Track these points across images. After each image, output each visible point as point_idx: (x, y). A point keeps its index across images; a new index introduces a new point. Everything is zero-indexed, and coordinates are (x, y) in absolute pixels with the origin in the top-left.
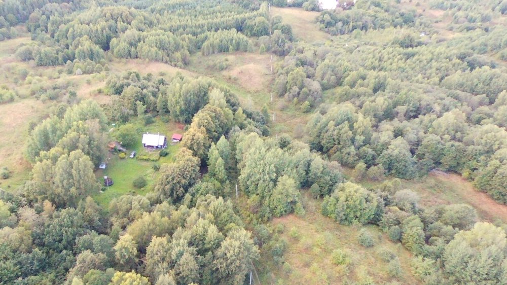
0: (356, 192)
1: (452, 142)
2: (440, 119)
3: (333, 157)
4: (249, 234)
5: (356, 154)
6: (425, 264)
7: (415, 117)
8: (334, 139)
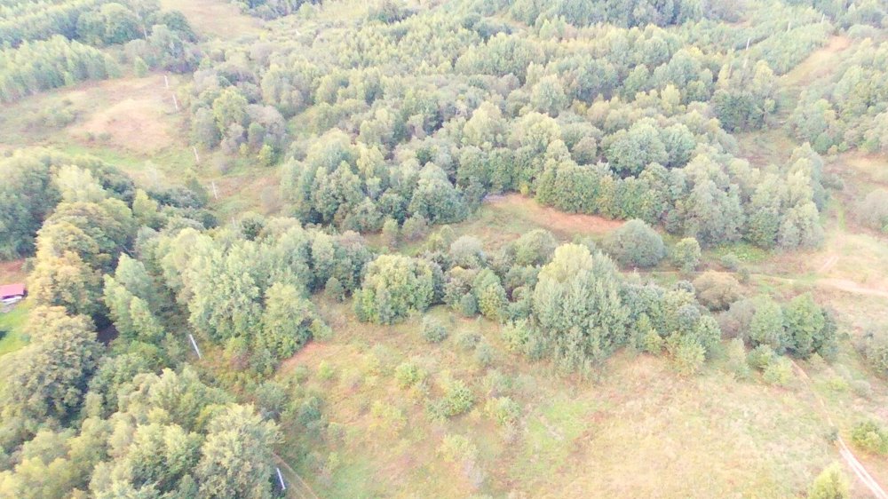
0: (396, 267)
1: (495, 151)
2: (471, 122)
3: (342, 226)
4: (250, 408)
5: (377, 208)
6: (518, 329)
7: (438, 127)
8: (334, 196)
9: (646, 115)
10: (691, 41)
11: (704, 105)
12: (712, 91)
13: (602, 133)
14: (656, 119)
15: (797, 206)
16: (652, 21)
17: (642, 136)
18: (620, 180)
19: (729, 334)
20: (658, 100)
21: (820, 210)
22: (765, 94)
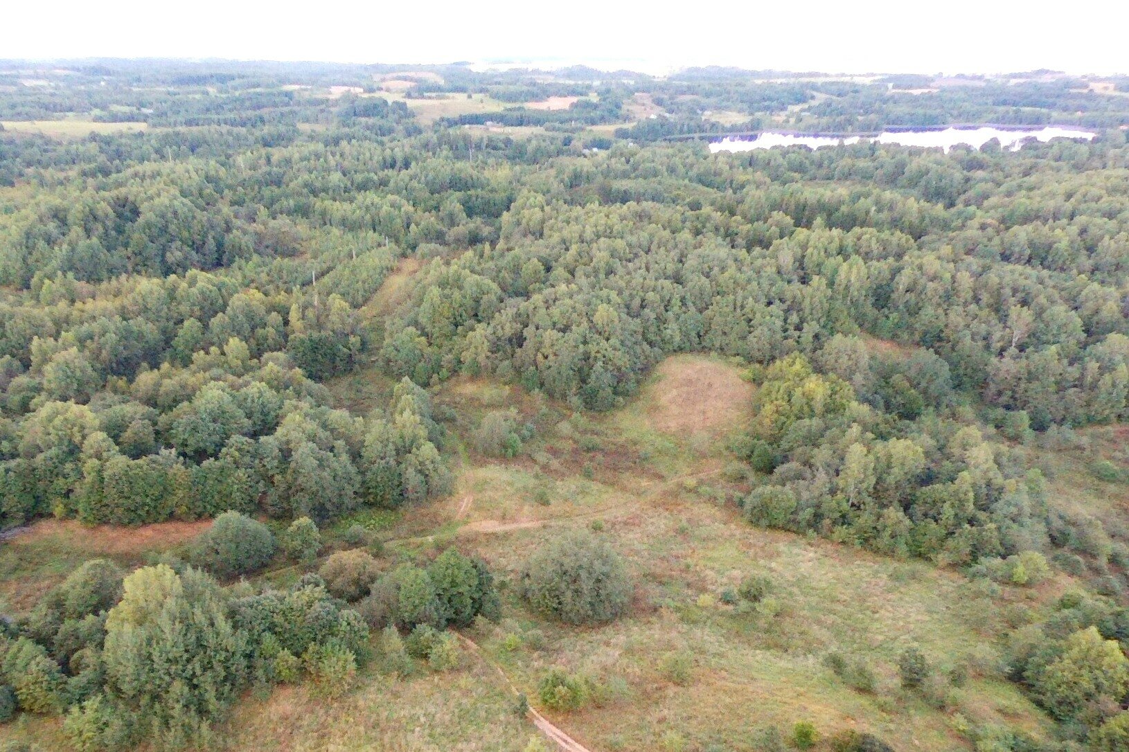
1: (3, 466)
6: (89, 714)
9: (212, 379)
10: (247, 282)
11: (281, 355)
12: (286, 336)
13: (157, 411)
14: (225, 381)
15: (414, 450)
16: (193, 265)
17: (210, 406)
18: (195, 466)
19: (378, 624)
20: (223, 358)
21: (439, 449)
22: (347, 331)
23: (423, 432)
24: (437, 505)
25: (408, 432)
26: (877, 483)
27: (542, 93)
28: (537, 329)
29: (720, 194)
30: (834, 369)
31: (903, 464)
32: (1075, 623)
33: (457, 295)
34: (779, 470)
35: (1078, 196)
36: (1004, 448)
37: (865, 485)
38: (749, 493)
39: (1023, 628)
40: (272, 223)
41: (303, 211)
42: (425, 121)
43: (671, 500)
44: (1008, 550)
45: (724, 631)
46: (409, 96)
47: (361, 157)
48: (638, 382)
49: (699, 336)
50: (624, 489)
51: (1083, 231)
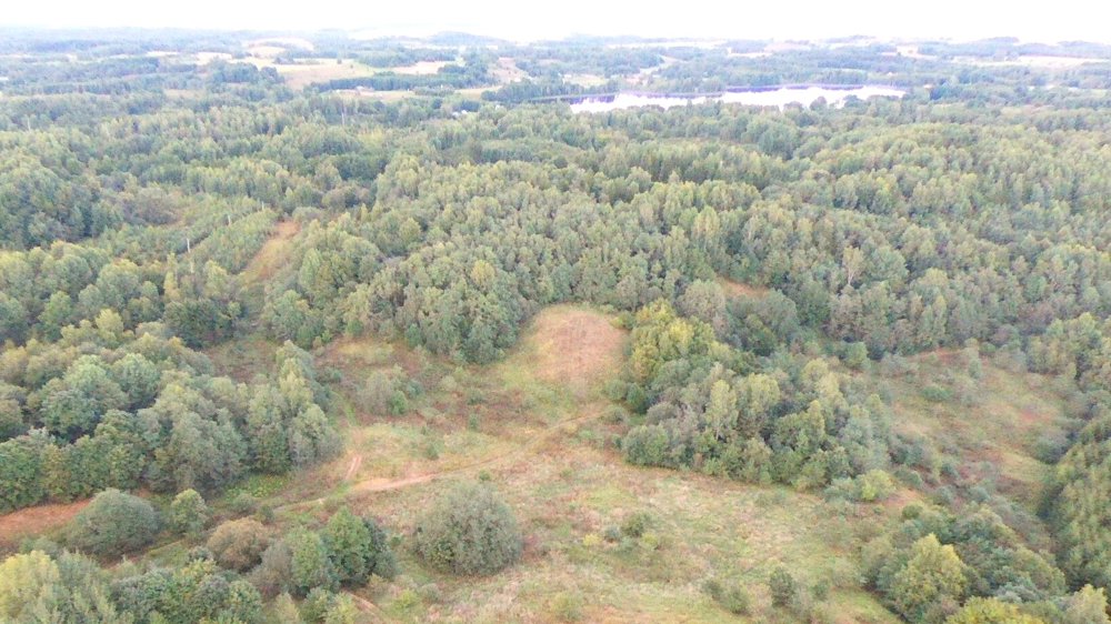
9: (84, 353)
10: (117, 251)
11: (156, 325)
12: (162, 306)
13: (24, 390)
14: (97, 354)
15: (300, 412)
16: (58, 236)
17: (84, 380)
18: (69, 445)
19: (271, 593)
20: (95, 331)
21: (325, 411)
22: (226, 296)
23: (307, 394)
24: (325, 466)
25: (293, 395)
26: (740, 417)
27: (410, 58)
28: (417, 287)
29: (583, 152)
30: (696, 313)
31: (761, 397)
32: (917, 532)
33: (336, 257)
34: (650, 410)
35: (894, 147)
36: (847, 377)
37: (729, 419)
38: (625, 433)
39: (873, 542)
40: (142, 191)
41: (175, 178)
42: (296, 86)
43: (554, 446)
44: (856, 471)
45: (610, 568)
46: (278, 61)
47: (232, 123)
48: (517, 333)
49: (572, 287)
50: (509, 438)
51: (900, 179)
